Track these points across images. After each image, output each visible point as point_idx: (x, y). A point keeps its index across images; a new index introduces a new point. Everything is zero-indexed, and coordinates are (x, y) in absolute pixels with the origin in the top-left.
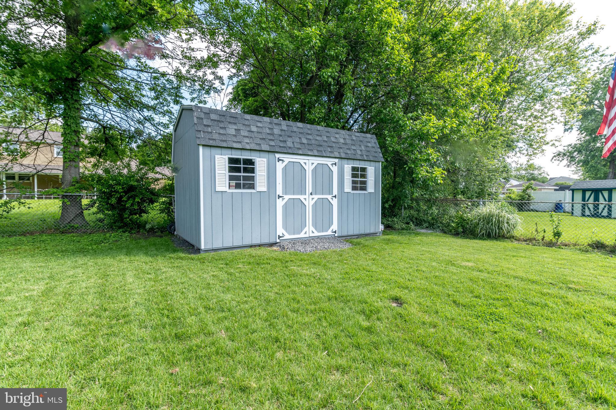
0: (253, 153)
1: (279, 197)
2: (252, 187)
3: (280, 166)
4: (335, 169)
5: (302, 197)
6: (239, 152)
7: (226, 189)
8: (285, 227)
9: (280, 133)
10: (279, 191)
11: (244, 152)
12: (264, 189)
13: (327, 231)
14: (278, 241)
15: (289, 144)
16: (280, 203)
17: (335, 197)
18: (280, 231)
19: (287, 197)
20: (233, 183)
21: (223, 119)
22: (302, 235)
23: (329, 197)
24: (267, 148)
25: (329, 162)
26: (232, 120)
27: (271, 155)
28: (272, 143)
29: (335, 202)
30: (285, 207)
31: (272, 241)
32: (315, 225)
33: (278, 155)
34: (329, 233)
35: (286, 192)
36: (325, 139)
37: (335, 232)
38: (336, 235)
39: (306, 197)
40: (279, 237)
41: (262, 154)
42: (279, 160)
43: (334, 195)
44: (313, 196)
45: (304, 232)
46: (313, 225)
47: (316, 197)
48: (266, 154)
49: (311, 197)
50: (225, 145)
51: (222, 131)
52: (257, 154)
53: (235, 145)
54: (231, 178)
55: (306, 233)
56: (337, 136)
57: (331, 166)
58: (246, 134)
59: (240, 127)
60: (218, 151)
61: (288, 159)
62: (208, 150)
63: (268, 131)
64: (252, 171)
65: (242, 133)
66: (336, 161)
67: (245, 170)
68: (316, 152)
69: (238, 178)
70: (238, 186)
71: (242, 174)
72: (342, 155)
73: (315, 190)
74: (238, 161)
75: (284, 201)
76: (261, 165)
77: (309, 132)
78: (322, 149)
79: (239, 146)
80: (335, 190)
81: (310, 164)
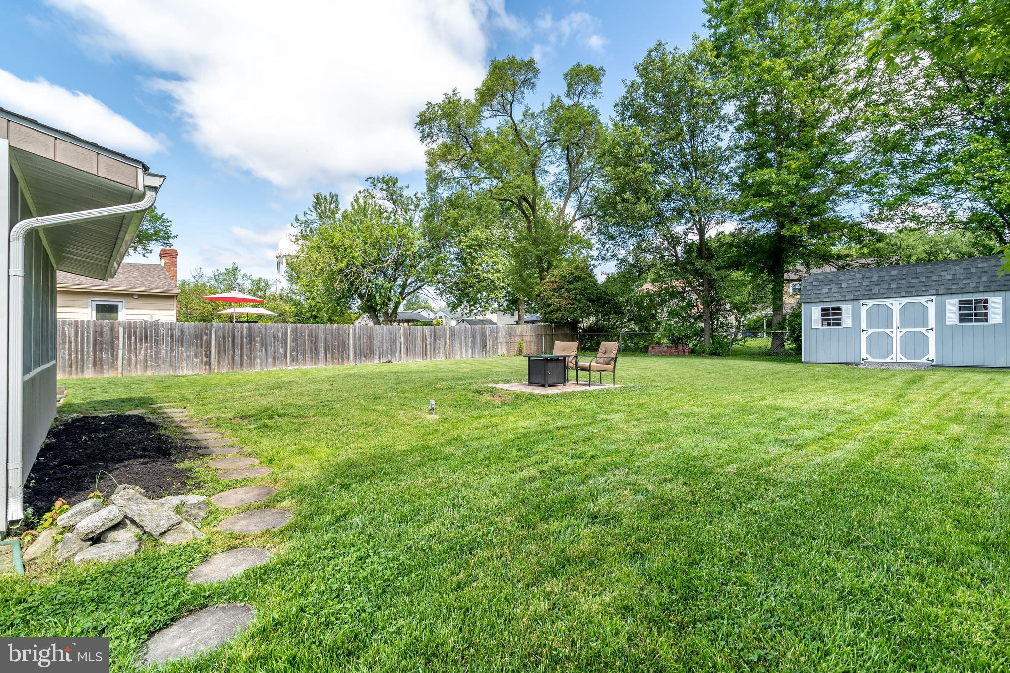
0: (840, 303)
1: (863, 331)
2: (839, 324)
3: (863, 310)
4: (931, 307)
5: (888, 331)
6: (829, 303)
7: (820, 327)
8: (869, 352)
9: (868, 284)
10: (863, 326)
11: (832, 303)
12: (851, 326)
13: (920, 359)
14: (862, 362)
15: (874, 292)
16: (864, 336)
17: (932, 329)
18: (864, 354)
19: (871, 331)
20: (825, 323)
21: (821, 283)
22: (888, 360)
23: (923, 330)
24: (851, 297)
25: (922, 300)
26: (828, 283)
27: (856, 303)
28: (857, 293)
29: (931, 336)
30: (869, 338)
31: (857, 362)
32: (904, 352)
33: (861, 302)
34: (924, 360)
35: (869, 326)
36: (923, 279)
37: (932, 361)
38: (934, 364)
39: (894, 330)
40: (863, 360)
41: (847, 302)
42: (863, 304)
43: (930, 328)
44: (900, 330)
45: (890, 357)
46: (901, 353)
47: (905, 330)
48: (852, 302)
49: (898, 331)
50: (817, 300)
51: (818, 292)
52: (844, 302)
53: (825, 300)
54: (823, 320)
55: (892, 359)
56: (943, 273)
57: (925, 304)
58: (836, 291)
59: (833, 286)
60: (814, 304)
61: (871, 303)
62: (807, 305)
63: (857, 285)
64: (840, 314)
65: (833, 291)
66: (934, 298)
67: (834, 314)
68: (903, 294)
69: (829, 320)
70: (829, 325)
71: (831, 317)
72: (941, 292)
73: (903, 324)
74: (828, 309)
75: (869, 334)
76: (847, 309)
77: (904, 277)
78: (914, 290)
79: (828, 299)
80: (932, 323)
81: (896, 305)
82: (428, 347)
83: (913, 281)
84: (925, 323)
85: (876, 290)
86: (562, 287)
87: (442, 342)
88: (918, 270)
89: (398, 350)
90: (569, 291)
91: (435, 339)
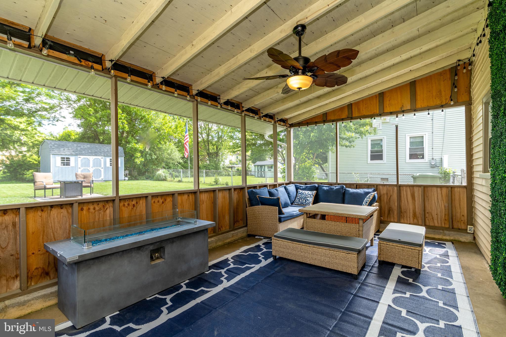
0: (70, 156)
1: (79, 168)
2: (69, 165)
3: (79, 159)
4: (102, 160)
5: (88, 168)
7: (60, 166)
9: (80, 149)
10: (79, 166)
11: (66, 156)
12: (74, 166)
19: (82, 168)
20: (62, 164)
21: (59, 146)
23: (100, 168)
24: (74, 154)
25: (100, 157)
26: (63, 146)
27: (76, 156)
28: (76, 153)
29: (102, 170)
33: (78, 156)
34: (100, 179)
35: (82, 166)
36: (99, 150)
38: (103, 180)
39: (90, 168)
41: (73, 156)
43: (102, 168)
47: (94, 168)
49: (92, 168)
50: (59, 154)
51: (58, 150)
53: (63, 154)
54: (62, 163)
56: (104, 149)
57: (100, 159)
59: (65, 148)
60: (57, 155)
61: (82, 157)
62: (54, 155)
63: (75, 149)
64: (69, 161)
65: (66, 150)
66: (103, 157)
67: (67, 160)
68: (94, 155)
69: (64, 163)
70: (64, 165)
71: (65, 162)
72: (105, 155)
73: (94, 166)
74: (64, 158)
75: (81, 170)
76: (72, 159)
78: (97, 153)
79: (65, 154)
80: (102, 166)
81: (92, 158)
83: (96, 150)
84: (100, 166)
85: (84, 152)
88: (96, 147)
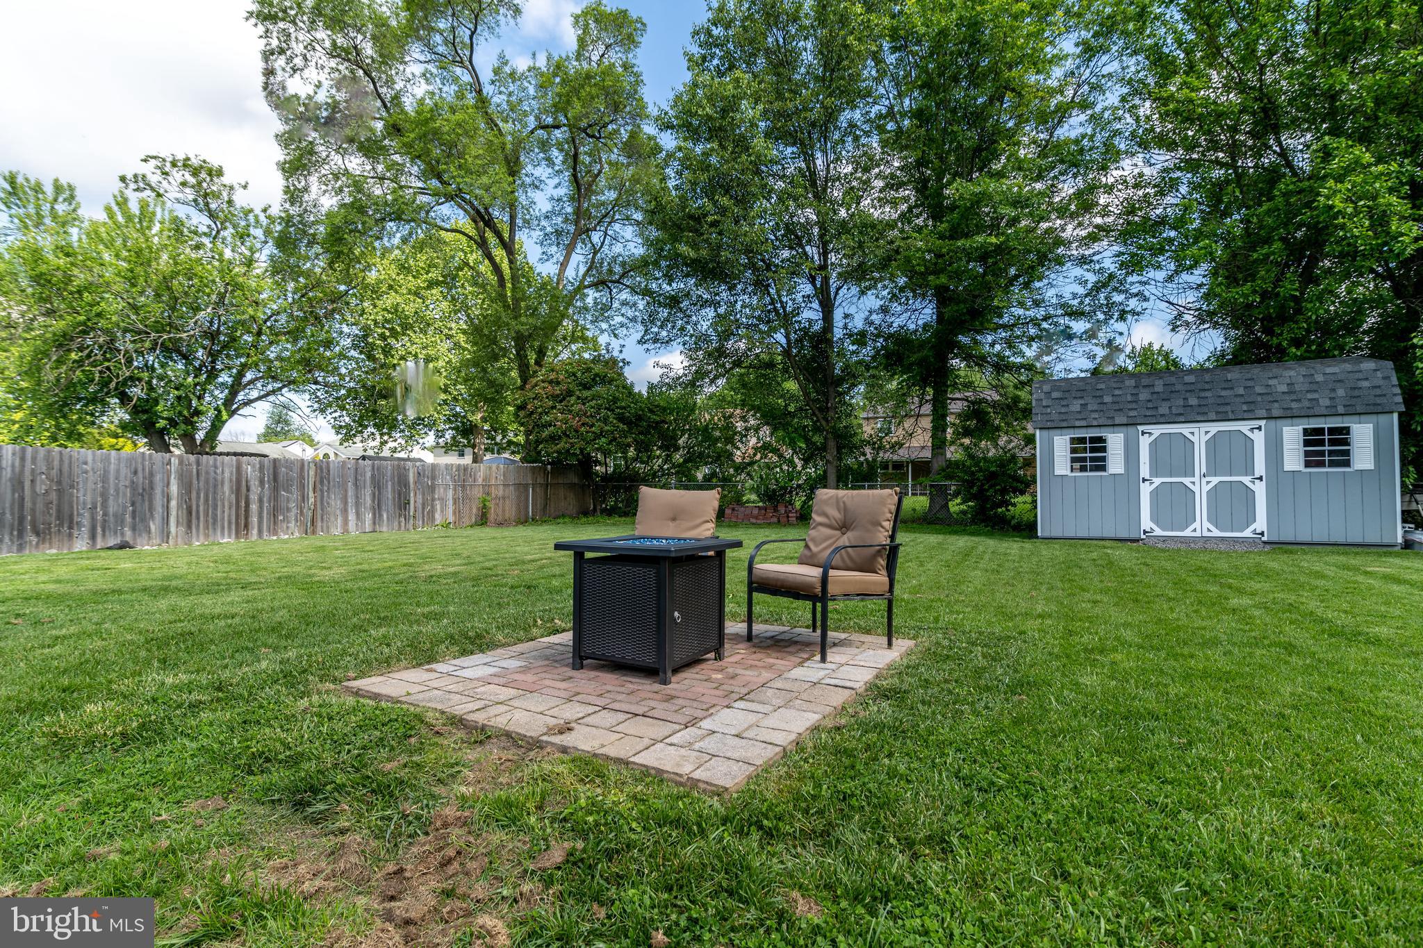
0: (1103, 429)
1: (1144, 480)
2: (1103, 468)
3: (1145, 443)
4: (1259, 439)
5: (1186, 481)
6: (1084, 430)
7: (1068, 472)
8: (1155, 518)
9: (1149, 397)
10: (1145, 471)
11: (1090, 430)
12: (1121, 471)
13: (1242, 531)
14: (1143, 536)
15: (1162, 411)
16: (1146, 490)
17: (1261, 478)
18: (1146, 523)
19: (1157, 481)
20: (1077, 465)
21: (1067, 395)
22: (1187, 533)
23: (1246, 480)
24: (1124, 420)
25: (1244, 427)
26: (1079, 394)
27: (1131, 430)
28: (1132, 413)
29: (1260, 490)
30: (1155, 494)
31: (1133, 535)
32: (1214, 518)
33: (1141, 428)
34: (1248, 533)
35: (1155, 471)
36: (1241, 391)
37: (1262, 534)
38: (1265, 538)
39: (1196, 479)
40: (1145, 532)
41: (1116, 429)
42: (1143, 433)
43: (1257, 475)
44: (1208, 479)
45: (1192, 527)
46: (1209, 520)
47: (1215, 480)
48: (1124, 429)
49: (1204, 480)
50: (1065, 424)
51: (1063, 410)
52: (1111, 429)
53: (1078, 423)
54: (1073, 460)
55: (1195, 530)
56: (1271, 382)
57: (1249, 434)
58: (1095, 407)
59: (1089, 400)
60: (1058, 431)
61: (1157, 430)
62: (1045, 433)
63: (1129, 398)
64: (1104, 449)
65: (1090, 407)
66: (1262, 423)
67: (1093, 450)
68: (1212, 416)
69: (1084, 459)
70: (1083, 469)
71: (1088, 455)
72: (1275, 413)
73: (1213, 470)
74: (1083, 441)
75: (1154, 486)
76: (1115, 441)
77: (1207, 386)
78: (1228, 408)
79: (1083, 423)
80: (1260, 468)
81: (1200, 434)
82: (254, 507)
83: (1223, 393)
84: (1249, 469)
85: (1163, 410)
86: (570, 393)
87: (295, 495)
88: (1229, 376)
89: (158, 515)
90: (584, 401)
91: (275, 489)
